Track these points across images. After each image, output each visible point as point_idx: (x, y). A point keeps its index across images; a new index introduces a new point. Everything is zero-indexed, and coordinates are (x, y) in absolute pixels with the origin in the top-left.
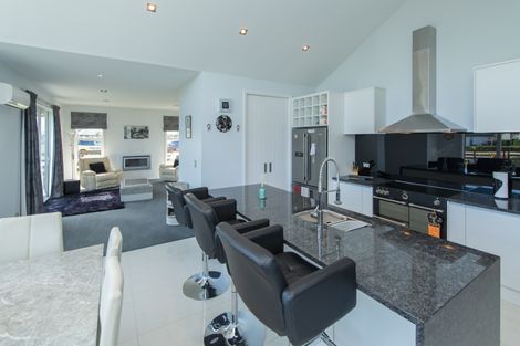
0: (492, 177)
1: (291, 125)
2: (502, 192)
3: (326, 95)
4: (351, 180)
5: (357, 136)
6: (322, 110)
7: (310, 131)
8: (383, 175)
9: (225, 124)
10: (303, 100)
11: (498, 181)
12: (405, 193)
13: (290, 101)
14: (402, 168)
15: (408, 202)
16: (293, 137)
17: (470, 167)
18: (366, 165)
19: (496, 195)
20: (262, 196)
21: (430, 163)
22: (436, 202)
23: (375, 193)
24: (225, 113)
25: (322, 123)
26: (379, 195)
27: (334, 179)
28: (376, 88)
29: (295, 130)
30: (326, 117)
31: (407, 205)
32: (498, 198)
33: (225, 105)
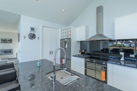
0: (119, 54)
1: (60, 38)
2: (122, 59)
3: (70, 28)
4: (78, 56)
5: (81, 41)
6: (69, 33)
7: (65, 40)
8: (89, 54)
9: (32, 36)
10: (64, 29)
11: (121, 55)
12: (94, 60)
13: (60, 30)
14: (94, 52)
15: (95, 63)
16: (61, 42)
17: (111, 51)
18: (83, 51)
19: (121, 60)
20: (38, 65)
21: (101, 50)
22: (104, 63)
23: (85, 61)
24: (33, 32)
25: (69, 37)
26: (87, 61)
27: (73, 56)
28: (86, 26)
29: (61, 40)
30: (70, 35)
31: (95, 64)
32: (121, 61)
33: (33, 29)
